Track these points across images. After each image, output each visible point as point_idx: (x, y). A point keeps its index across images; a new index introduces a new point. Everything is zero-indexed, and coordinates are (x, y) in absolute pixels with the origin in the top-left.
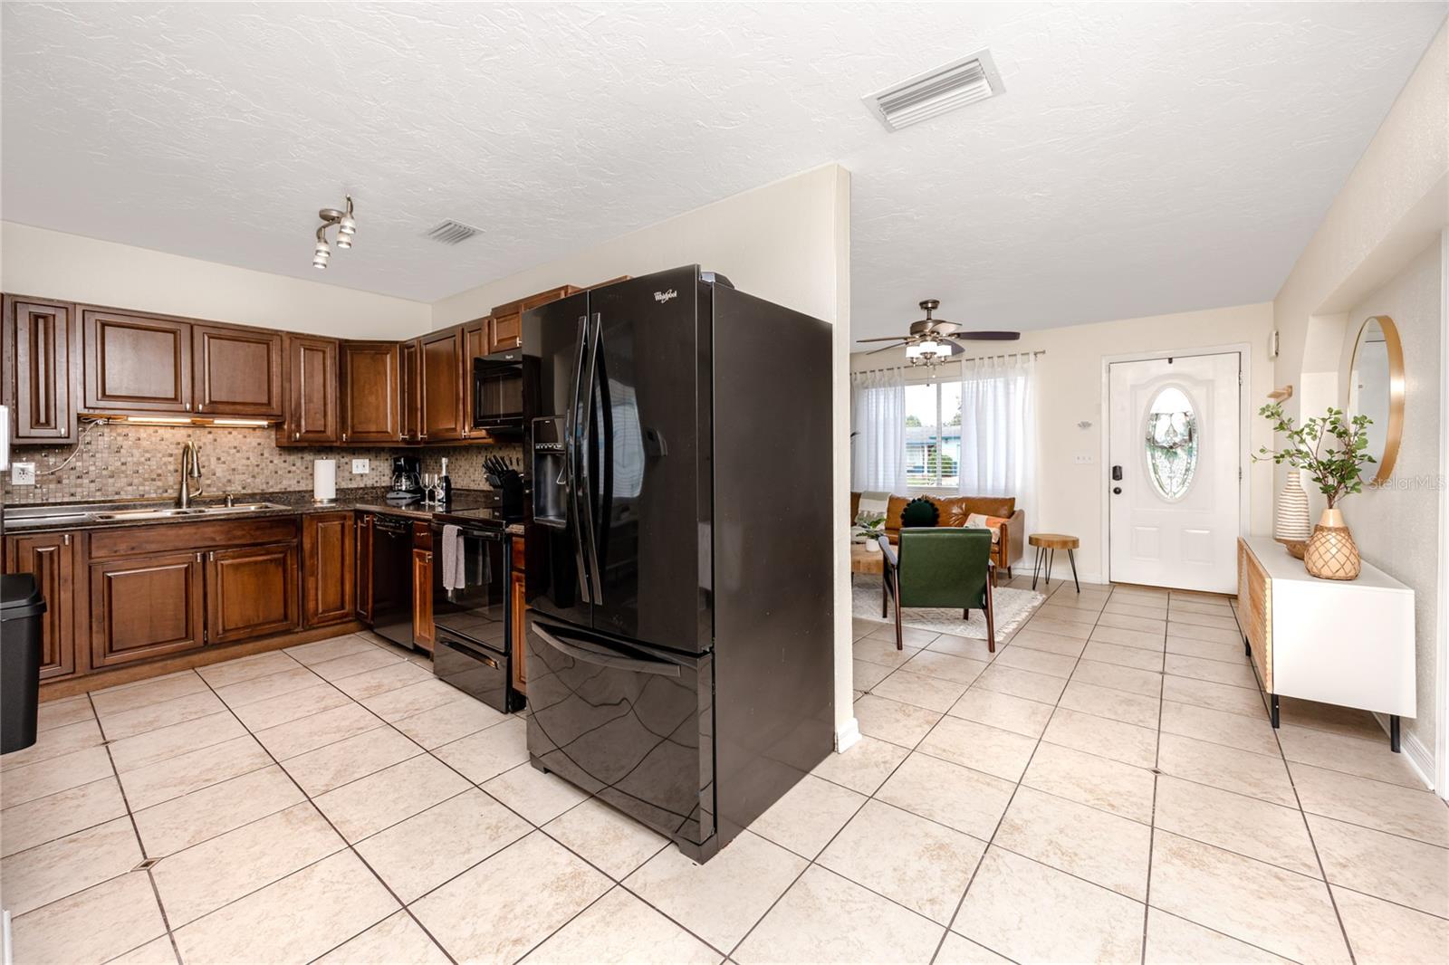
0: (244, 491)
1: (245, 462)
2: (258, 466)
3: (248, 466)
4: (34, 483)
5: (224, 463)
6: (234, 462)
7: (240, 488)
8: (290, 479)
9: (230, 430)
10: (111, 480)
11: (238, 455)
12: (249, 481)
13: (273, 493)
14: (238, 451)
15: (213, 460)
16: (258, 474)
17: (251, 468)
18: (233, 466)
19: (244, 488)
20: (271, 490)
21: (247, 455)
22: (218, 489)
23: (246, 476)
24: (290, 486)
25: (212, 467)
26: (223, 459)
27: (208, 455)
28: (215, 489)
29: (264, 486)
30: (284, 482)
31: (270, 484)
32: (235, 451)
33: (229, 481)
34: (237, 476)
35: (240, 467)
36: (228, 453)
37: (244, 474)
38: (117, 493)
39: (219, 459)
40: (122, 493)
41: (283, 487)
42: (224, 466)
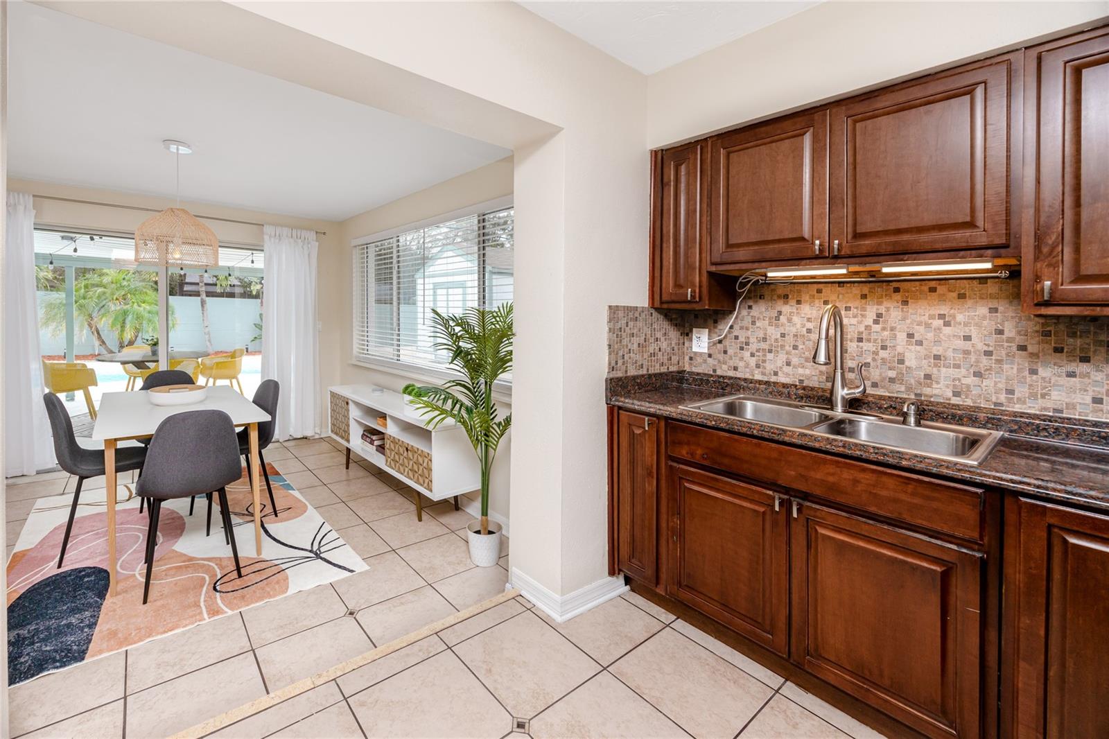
0: (955, 401)
1: (961, 344)
2: (988, 354)
3: (967, 352)
4: (706, 351)
5: (920, 343)
6: (937, 342)
7: (950, 394)
8: (1072, 390)
9: (933, 284)
10: (770, 356)
11: (947, 330)
12: (965, 381)
13: (1022, 415)
14: (947, 324)
15: (902, 337)
16: (990, 369)
17: (973, 358)
18: (937, 350)
19: (956, 394)
20: (1018, 408)
21: (966, 331)
22: (909, 389)
23: (963, 371)
24: (1070, 406)
25: (900, 349)
26: (917, 337)
27: (892, 329)
28: (903, 388)
29: (1002, 398)
30: (1055, 395)
31: (1017, 395)
32: (941, 322)
33: (928, 377)
34: (943, 370)
35: (950, 354)
36: (928, 326)
37: (957, 366)
38: (776, 374)
39: (910, 336)
40: (780, 373)
41: (1050, 405)
42: (918, 348)
